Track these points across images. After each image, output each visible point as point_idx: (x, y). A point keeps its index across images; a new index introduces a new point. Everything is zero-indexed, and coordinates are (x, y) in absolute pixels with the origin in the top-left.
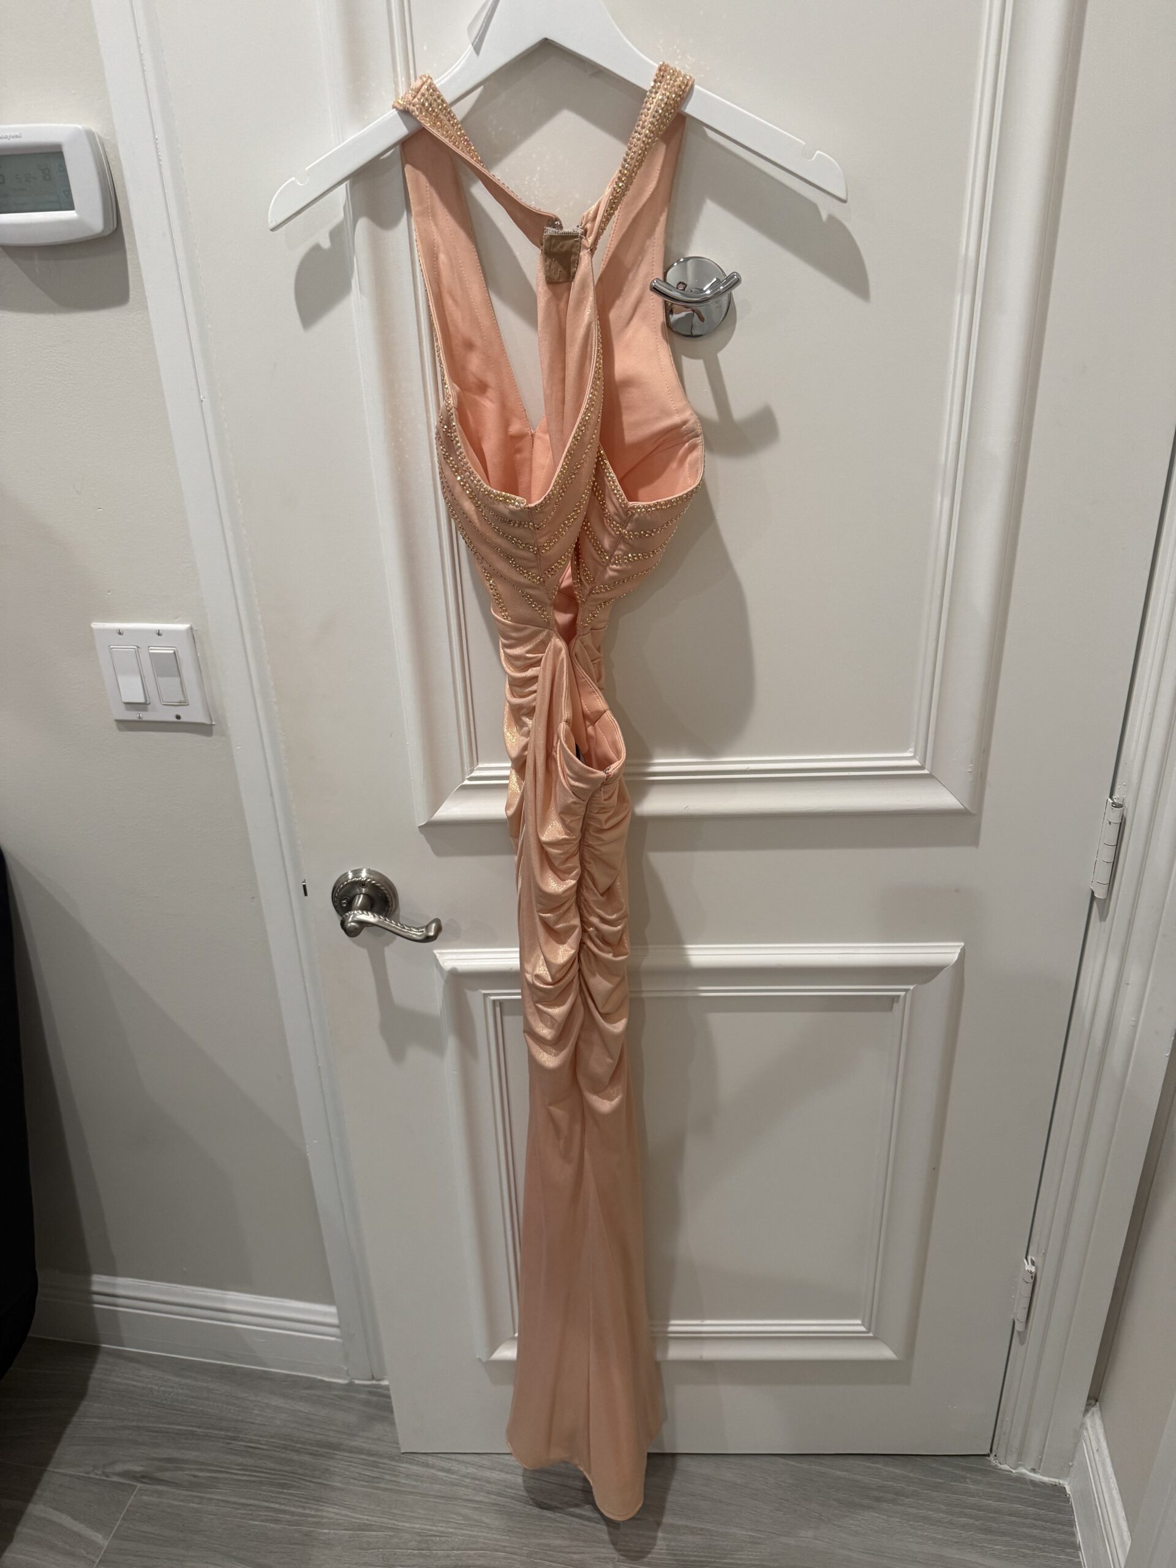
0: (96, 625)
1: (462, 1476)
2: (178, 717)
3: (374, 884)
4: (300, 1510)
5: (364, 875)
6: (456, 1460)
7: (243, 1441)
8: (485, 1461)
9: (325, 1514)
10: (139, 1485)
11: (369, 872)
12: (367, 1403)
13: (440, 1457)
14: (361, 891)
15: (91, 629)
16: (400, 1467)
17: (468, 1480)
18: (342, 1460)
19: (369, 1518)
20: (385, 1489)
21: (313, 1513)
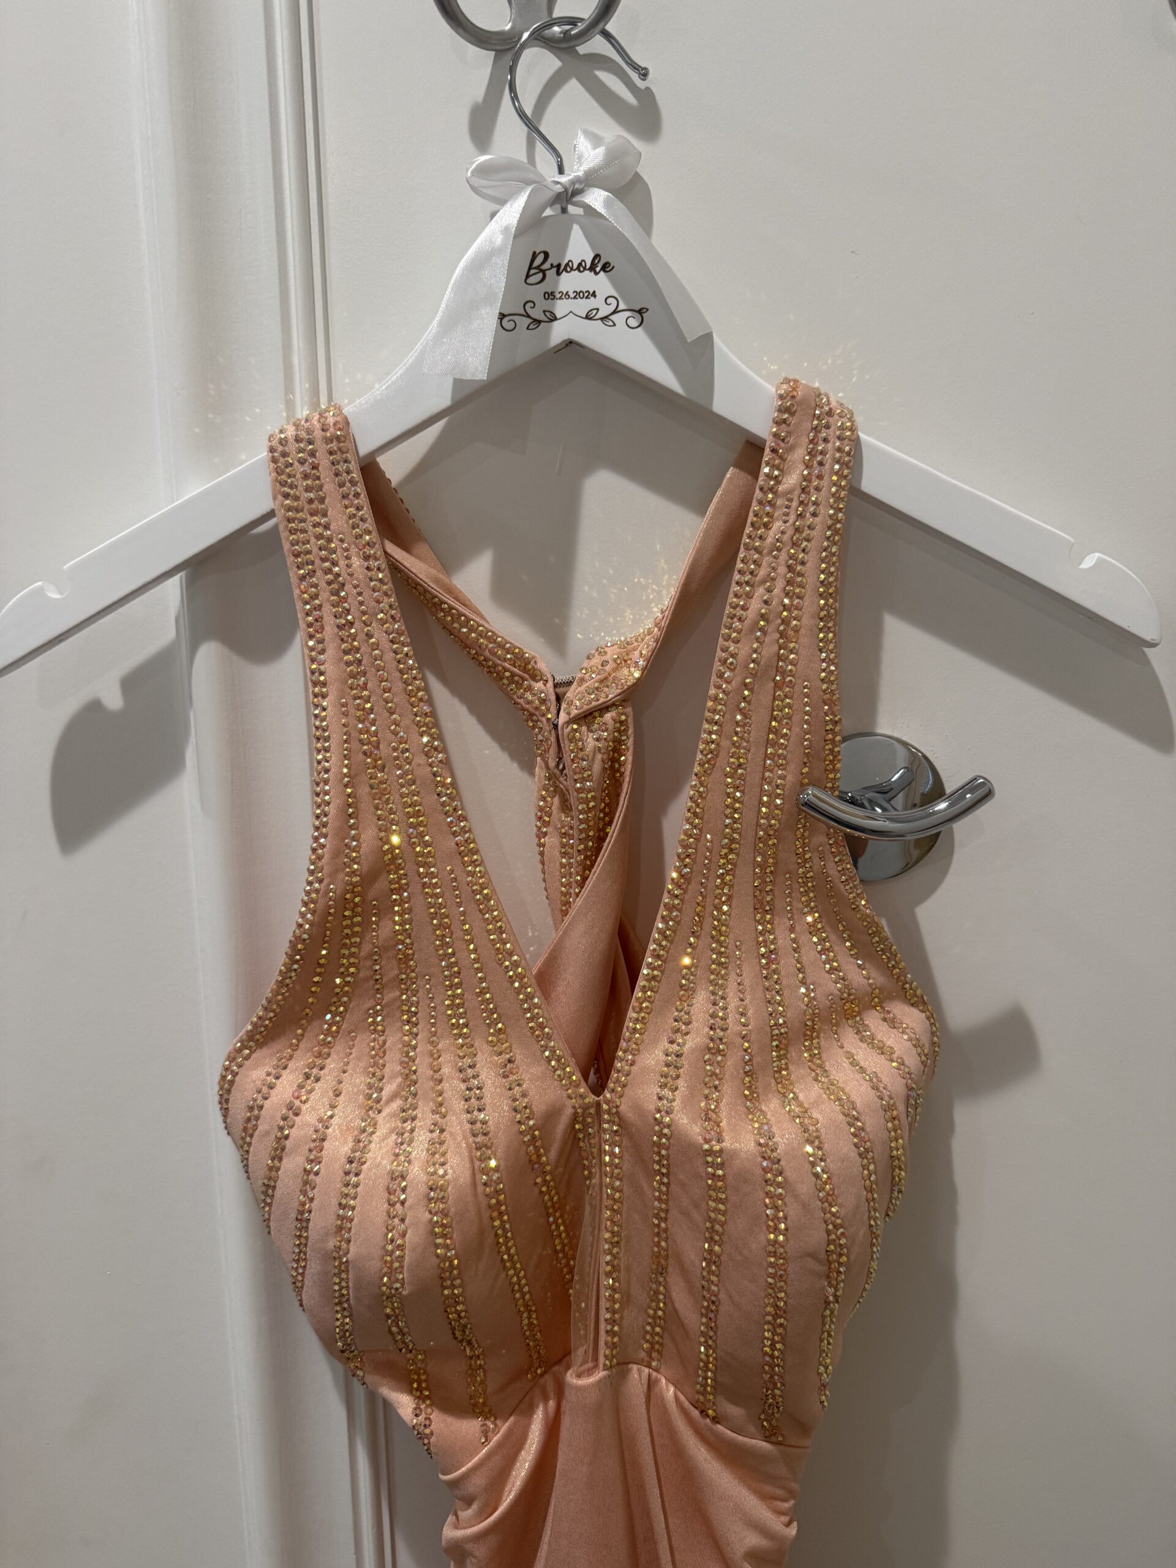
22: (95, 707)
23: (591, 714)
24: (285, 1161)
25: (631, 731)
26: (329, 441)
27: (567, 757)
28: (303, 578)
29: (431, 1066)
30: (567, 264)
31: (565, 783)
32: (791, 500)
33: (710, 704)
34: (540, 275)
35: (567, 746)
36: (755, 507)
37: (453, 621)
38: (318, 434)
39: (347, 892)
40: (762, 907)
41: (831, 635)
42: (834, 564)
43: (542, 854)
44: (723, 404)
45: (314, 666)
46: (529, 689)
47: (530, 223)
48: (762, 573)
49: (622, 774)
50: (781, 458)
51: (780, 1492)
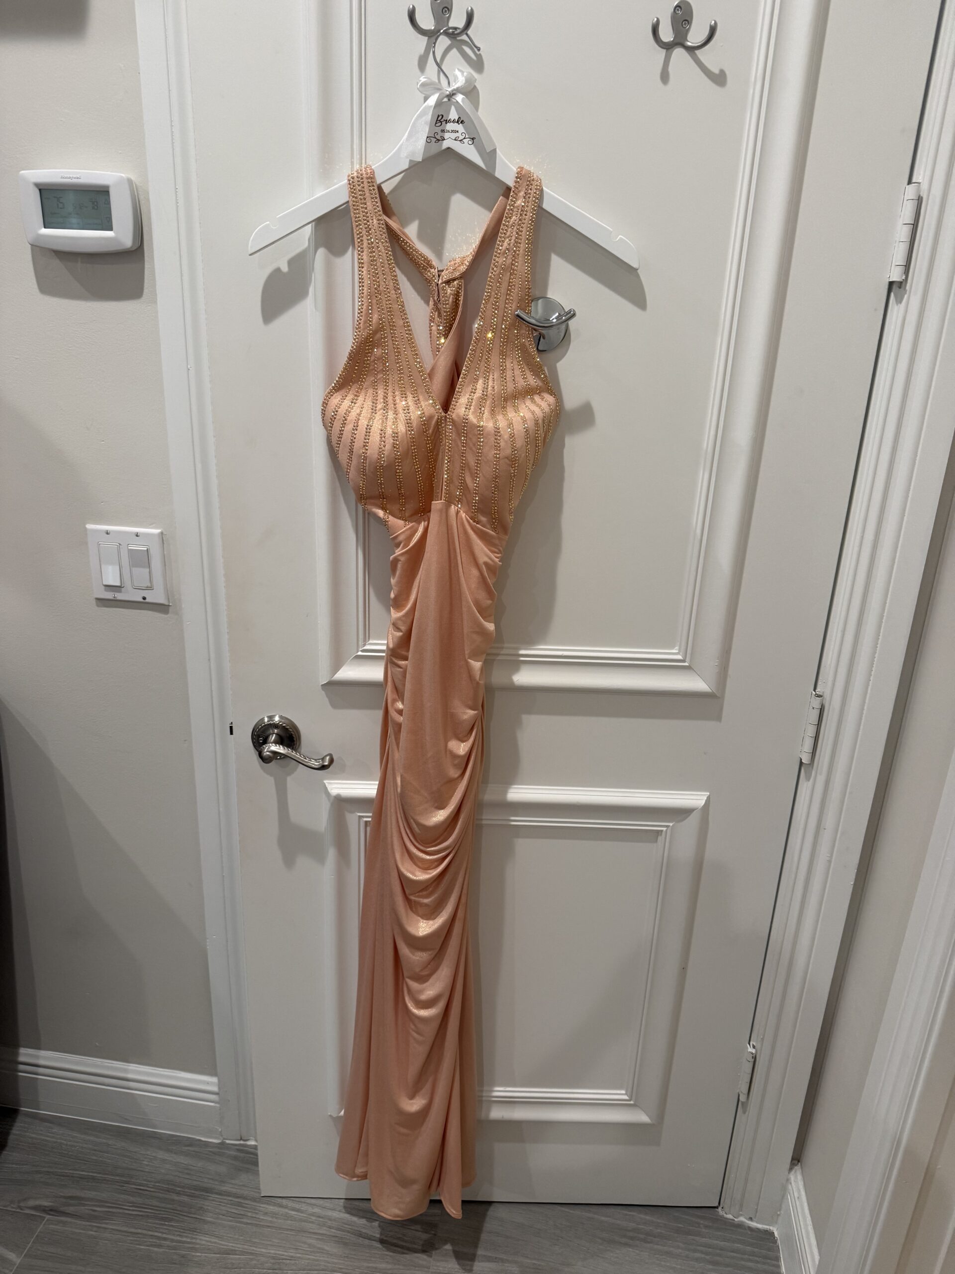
0: (89, 526)
1: (309, 1215)
2: (144, 598)
3: (284, 726)
4: (178, 1238)
5: (277, 719)
6: (305, 1203)
7: (135, 1185)
8: (327, 1204)
9: (198, 1241)
10: (48, 1217)
11: (281, 717)
12: (235, 1158)
13: (293, 1200)
14: (274, 731)
15: (86, 529)
16: (260, 1207)
17: (314, 1218)
18: (213, 1200)
19: (233, 1245)
20: (247, 1224)
21: (189, 1240)
22: (278, 270)
23: (450, 281)
24: (346, 427)
25: (463, 289)
26: (367, 178)
27: (442, 295)
28: (357, 226)
29: (393, 400)
30: (449, 120)
31: (440, 306)
32: (518, 209)
33: (489, 279)
34: (440, 123)
35: (441, 292)
36: (507, 211)
37: (404, 245)
38: (364, 175)
39: (368, 336)
40: (503, 354)
41: (529, 258)
42: (532, 233)
43: (431, 334)
44: (498, 174)
45: (360, 257)
46: (429, 271)
47: (439, 104)
48: (508, 234)
49: (459, 305)
50: (516, 194)
51: (496, 550)
